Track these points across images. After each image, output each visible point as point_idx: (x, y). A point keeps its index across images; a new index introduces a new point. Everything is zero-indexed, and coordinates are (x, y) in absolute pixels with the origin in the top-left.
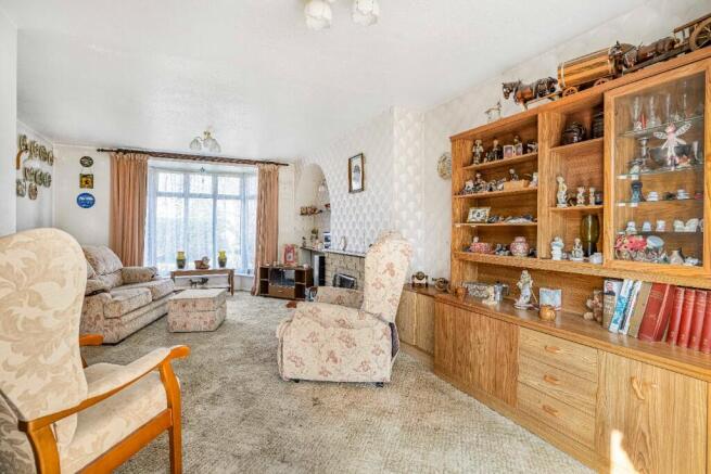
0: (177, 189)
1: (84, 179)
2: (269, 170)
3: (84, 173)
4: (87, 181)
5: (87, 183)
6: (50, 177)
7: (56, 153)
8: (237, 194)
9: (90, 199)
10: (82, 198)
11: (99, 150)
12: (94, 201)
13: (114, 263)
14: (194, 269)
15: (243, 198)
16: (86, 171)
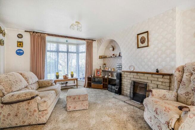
0: (54, 49)
1: (19, 43)
2: (90, 42)
3: (19, 41)
4: (20, 44)
5: (20, 45)
6: (3, 41)
7: (6, 31)
8: (75, 51)
9: (22, 52)
10: (18, 51)
11: (25, 31)
12: (23, 53)
13: (35, 79)
14: (63, 79)
15: (78, 53)
16: (20, 40)
